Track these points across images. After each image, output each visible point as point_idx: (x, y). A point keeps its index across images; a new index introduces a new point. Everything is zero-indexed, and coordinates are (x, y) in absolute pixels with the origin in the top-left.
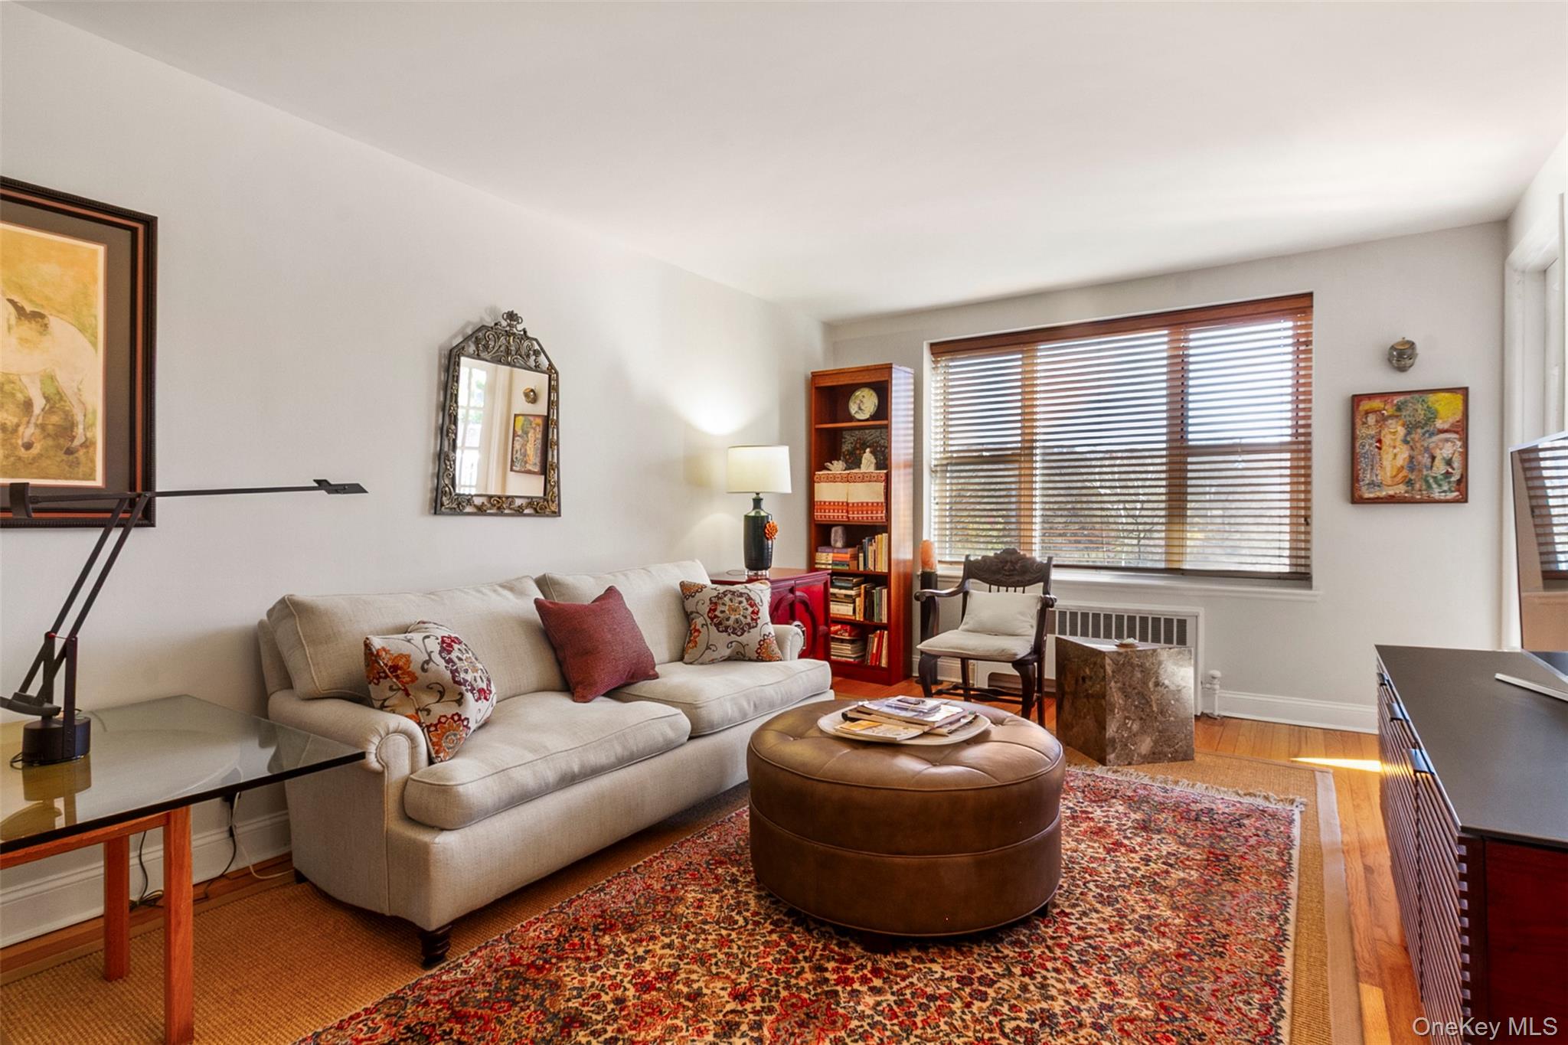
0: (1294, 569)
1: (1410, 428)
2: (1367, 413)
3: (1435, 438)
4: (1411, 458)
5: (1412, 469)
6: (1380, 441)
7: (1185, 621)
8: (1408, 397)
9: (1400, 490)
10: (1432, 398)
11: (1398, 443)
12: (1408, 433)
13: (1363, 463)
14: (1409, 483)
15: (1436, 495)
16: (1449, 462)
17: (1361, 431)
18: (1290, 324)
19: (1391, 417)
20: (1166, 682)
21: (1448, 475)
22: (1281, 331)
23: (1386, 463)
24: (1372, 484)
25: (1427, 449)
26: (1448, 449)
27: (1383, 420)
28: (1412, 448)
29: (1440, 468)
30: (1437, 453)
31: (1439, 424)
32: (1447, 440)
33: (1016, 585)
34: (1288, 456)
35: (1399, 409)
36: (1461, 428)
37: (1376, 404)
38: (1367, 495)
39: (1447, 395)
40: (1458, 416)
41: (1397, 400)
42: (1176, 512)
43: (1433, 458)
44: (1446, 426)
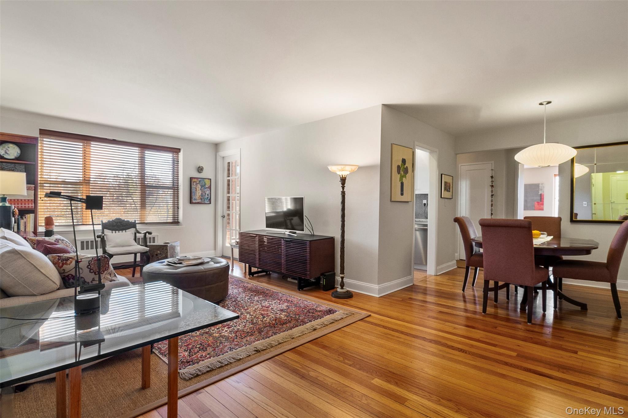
0: (174, 221)
1: (202, 186)
2: (194, 182)
3: (206, 189)
4: (202, 193)
5: (202, 196)
6: (196, 189)
7: (155, 237)
8: (201, 179)
9: (200, 201)
10: (205, 180)
11: (200, 190)
12: (201, 188)
13: (193, 194)
14: (201, 199)
15: (206, 202)
16: (208, 195)
17: (193, 186)
18: (171, 155)
19: (198, 183)
20: (176, 251)
21: (208, 198)
22: (169, 156)
23: (197, 194)
24: (195, 199)
25: (204, 192)
26: (208, 192)
27: (197, 184)
28: (202, 191)
29: (206, 196)
30: (206, 193)
31: (207, 186)
32: (208, 190)
33: (122, 230)
34: (172, 190)
35: (200, 182)
36: (210, 187)
37: (195, 180)
38: (194, 202)
39: (208, 180)
40: (210, 185)
41: (200, 179)
42: (143, 205)
43: (205, 194)
44: (207, 187)
